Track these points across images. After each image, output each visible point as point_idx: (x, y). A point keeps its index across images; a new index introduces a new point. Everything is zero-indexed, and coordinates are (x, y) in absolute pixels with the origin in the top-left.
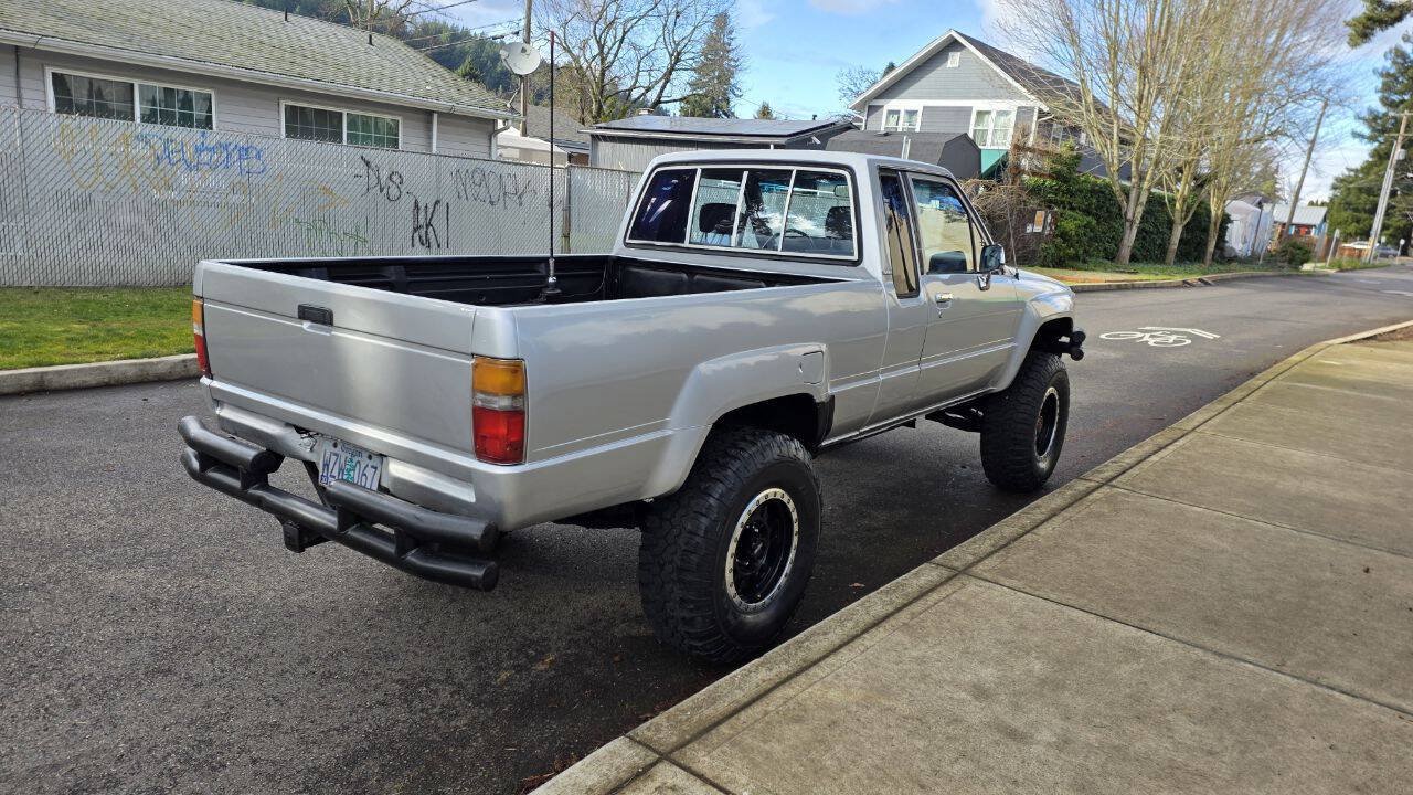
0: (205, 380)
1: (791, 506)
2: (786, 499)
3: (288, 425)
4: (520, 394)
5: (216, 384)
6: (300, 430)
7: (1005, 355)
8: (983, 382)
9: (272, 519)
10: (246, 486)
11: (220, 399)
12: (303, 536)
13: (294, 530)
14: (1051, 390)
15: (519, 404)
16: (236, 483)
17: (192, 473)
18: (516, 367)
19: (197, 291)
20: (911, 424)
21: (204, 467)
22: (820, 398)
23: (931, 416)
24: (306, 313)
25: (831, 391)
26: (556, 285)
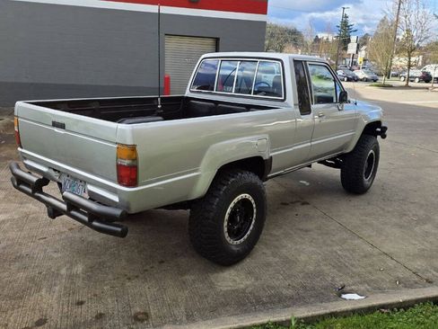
0: (19, 149)
1: (253, 201)
2: (251, 198)
3: (50, 168)
4: (135, 159)
5: (24, 151)
6: (55, 170)
7: (351, 137)
8: (341, 149)
9: (44, 205)
10: (34, 192)
11: (25, 157)
12: (54, 212)
13: (51, 210)
14: (371, 151)
15: (135, 163)
16: (30, 191)
17: (14, 186)
18: (133, 148)
19: (16, 114)
20: (310, 166)
21: (18, 184)
22: (266, 157)
23: (320, 162)
24: (55, 124)
25: (271, 155)
26: (161, 109)
